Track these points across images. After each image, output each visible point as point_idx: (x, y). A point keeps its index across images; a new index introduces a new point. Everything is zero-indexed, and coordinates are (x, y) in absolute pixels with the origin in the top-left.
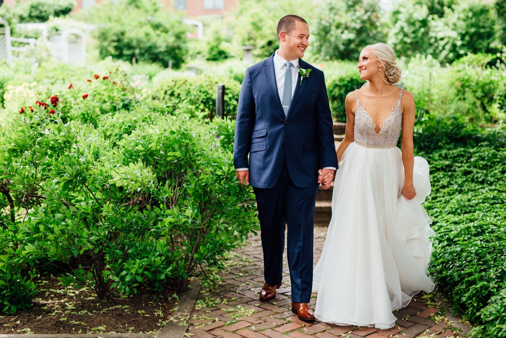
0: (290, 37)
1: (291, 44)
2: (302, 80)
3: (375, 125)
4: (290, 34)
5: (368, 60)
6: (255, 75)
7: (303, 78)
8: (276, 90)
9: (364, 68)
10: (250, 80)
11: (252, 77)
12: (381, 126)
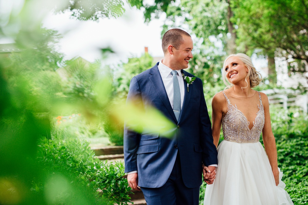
0: (178, 50)
1: (179, 57)
2: (188, 86)
3: (249, 122)
4: (177, 48)
5: (238, 66)
6: (143, 83)
7: (189, 85)
8: (166, 96)
9: (235, 72)
10: (138, 88)
11: (141, 86)
12: (253, 122)
